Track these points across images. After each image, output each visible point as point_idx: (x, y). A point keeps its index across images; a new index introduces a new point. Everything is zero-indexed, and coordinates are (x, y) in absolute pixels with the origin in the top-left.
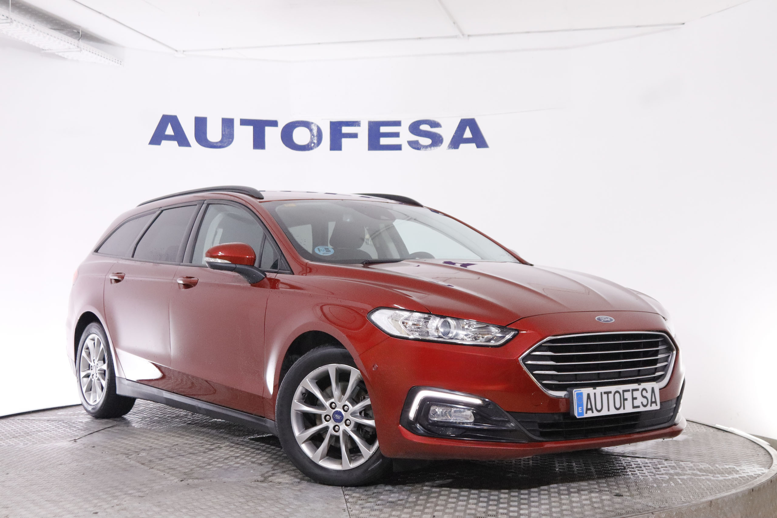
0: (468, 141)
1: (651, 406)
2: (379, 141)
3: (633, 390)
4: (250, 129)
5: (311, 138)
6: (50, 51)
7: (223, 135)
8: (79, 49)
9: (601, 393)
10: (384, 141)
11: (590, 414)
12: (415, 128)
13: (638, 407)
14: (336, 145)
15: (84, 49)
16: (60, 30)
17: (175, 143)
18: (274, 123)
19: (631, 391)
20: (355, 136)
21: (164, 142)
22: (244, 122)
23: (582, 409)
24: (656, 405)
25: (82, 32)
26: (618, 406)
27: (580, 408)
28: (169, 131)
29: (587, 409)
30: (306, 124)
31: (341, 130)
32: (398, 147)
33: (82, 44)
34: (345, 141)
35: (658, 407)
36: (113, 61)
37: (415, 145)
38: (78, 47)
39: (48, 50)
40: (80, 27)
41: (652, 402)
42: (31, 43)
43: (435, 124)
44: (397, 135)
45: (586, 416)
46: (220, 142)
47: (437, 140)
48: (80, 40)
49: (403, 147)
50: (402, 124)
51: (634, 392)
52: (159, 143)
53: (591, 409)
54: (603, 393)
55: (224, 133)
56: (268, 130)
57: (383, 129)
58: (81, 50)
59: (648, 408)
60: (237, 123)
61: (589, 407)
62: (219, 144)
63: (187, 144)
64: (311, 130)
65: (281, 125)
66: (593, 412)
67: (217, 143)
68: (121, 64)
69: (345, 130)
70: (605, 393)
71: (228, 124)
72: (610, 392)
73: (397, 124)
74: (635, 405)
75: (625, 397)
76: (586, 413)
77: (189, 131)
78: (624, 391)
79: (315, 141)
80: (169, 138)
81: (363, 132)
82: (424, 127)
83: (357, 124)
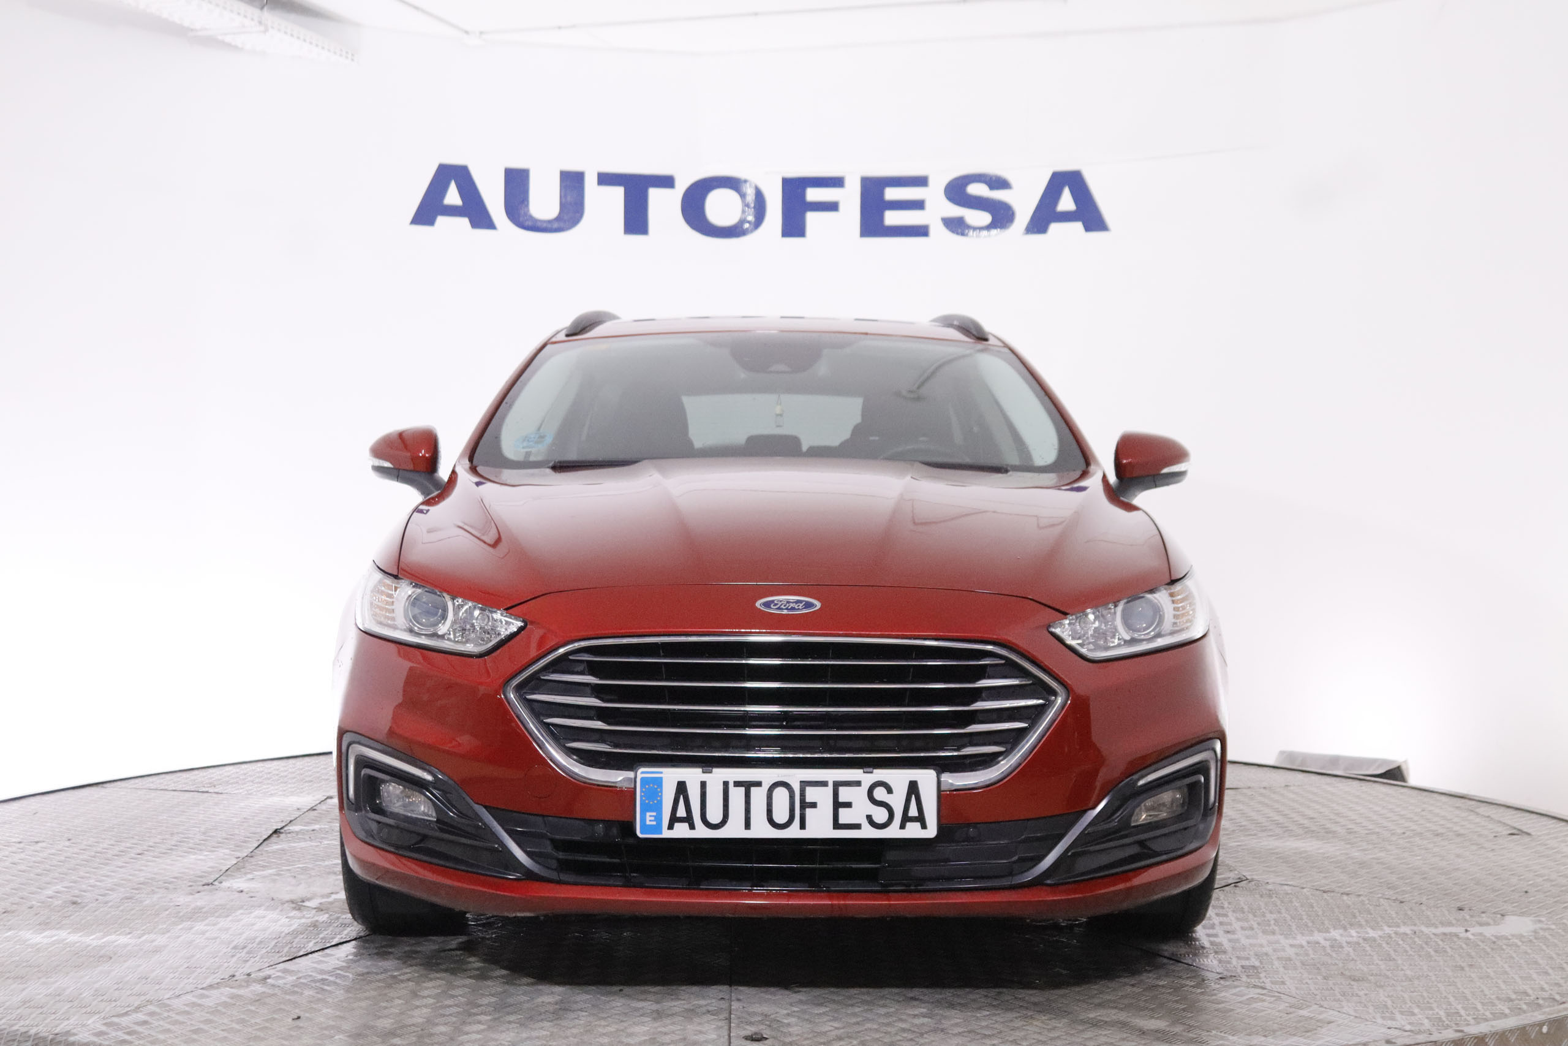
0: (1066, 217)
1: (902, 827)
2: (882, 218)
3: (837, 785)
4: (617, 194)
5: (743, 212)
7: (563, 205)
8: (261, 28)
9: (726, 784)
10: (892, 218)
11: (681, 831)
12: (957, 191)
13: (857, 826)
14: (793, 227)
15: (271, 27)
17: (465, 221)
18: (666, 182)
19: (831, 785)
20: (832, 207)
21: (441, 220)
22: (606, 179)
23: (659, 818)
24: (924, 826)
26: (781, 816)
27: (648, 814)
28: (453, 197)
29: (674, 820)
30: (732, 183)
31: (804, 195)
32: (921, 231)
33: (270, 17)
35: (931, 832)
36: (335, 53)
37: (956, 226)
41: (906, 819)
43: (999, 183)
44: (919, 205)
45: (667, 834)
46: (558, 219)
47: (1002, 216)
48: (265, 8)
49: (932, 231)
50: (931, 181)
51: (842, 790)
52: (430, 222)
53: (689, 820)
54: (731, 785)
55: (563, 200)
56: (655, 195)
57: (892, 194)
58: (265, 31)
59: (893, 832)
60: (590, 181)
61: (681, 812)
62: (556, 225)
63: (489, 224)
64: (743, 196)
65: (682, 185)
66: (692, 827)
67: (550, 222)
68: (353, 60)
69: (813, 194)
70: (738, 784)
71: (572, 182)
72: (758, 784)
73: (921, 181)
74: (842, 821)
75: (808, 799)
76: (671, 827)
77: (494, 197)
78: (804, 784)
79: (751, 218)
80: (452, 211)
81: (850, 198)
82: (976, 189)
83: (836, 182)
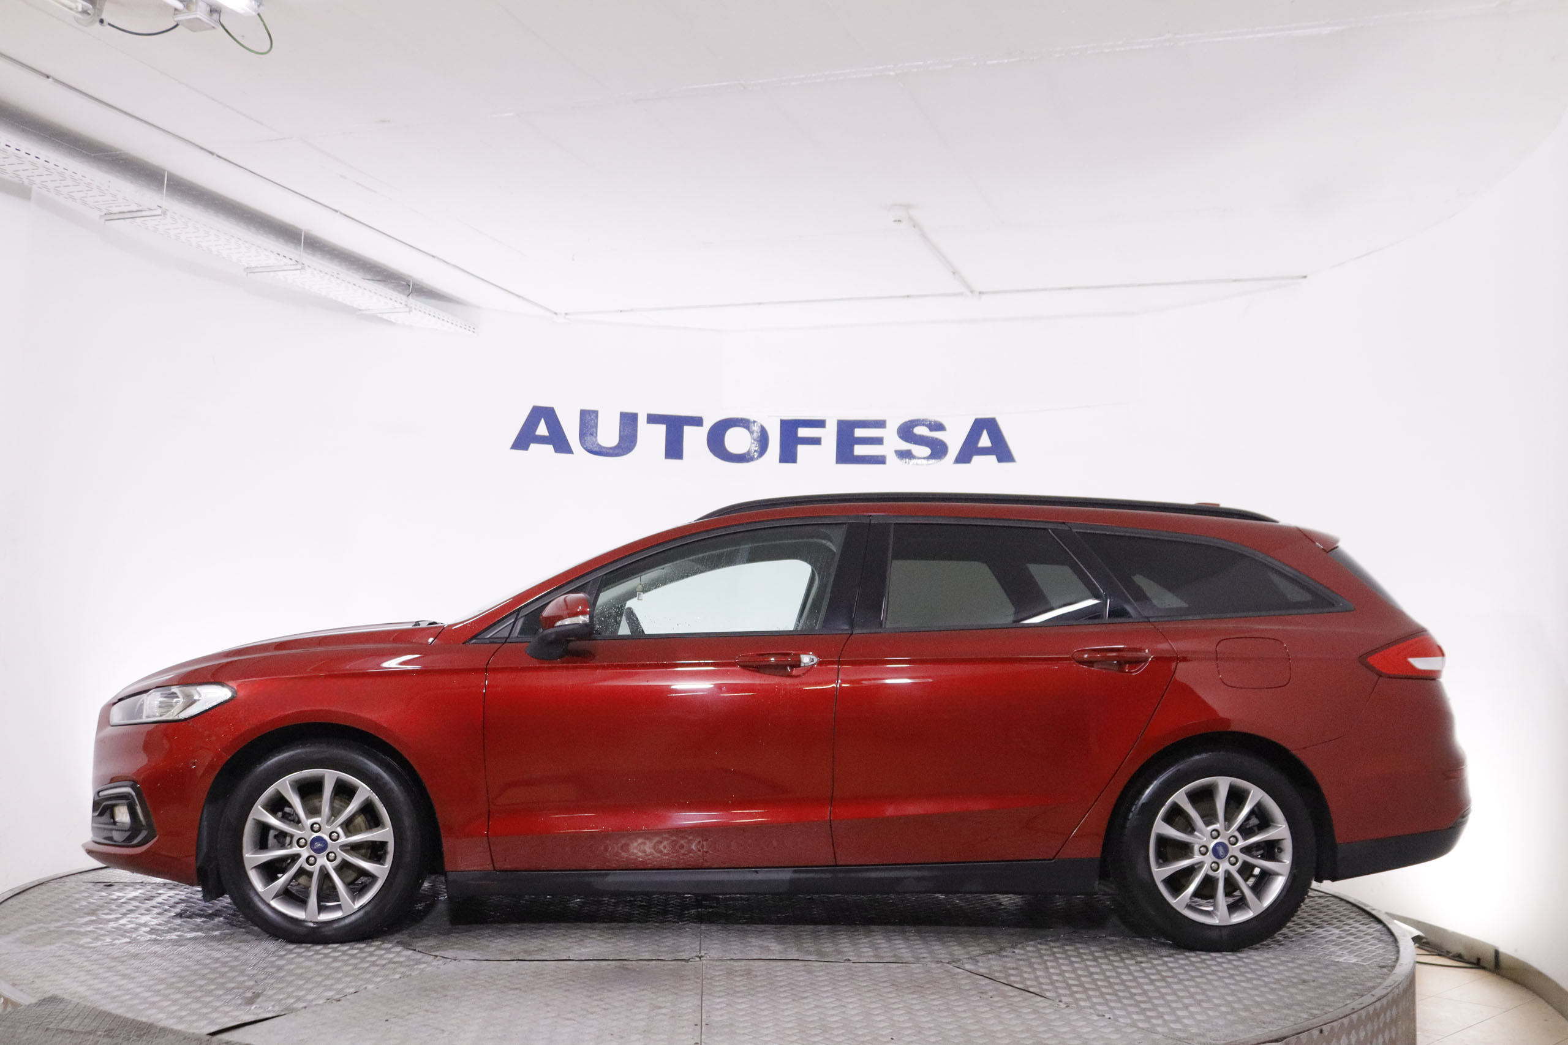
0: (984, 451)
2: (852, 450)
4: (661, 429)
5: (752, 444)
6: (367, 312)
7: (621, 437)
8: (408, 309)
10: (859, 450)
12: (906, 432)
14: (788, 455)
15: (415, 309)
16: (384, 281)
17: (551, 447)
18: (697, 422)
20: (816, 441)
21: (533, 446)
22: (653, 419)
25: (414, 284)
28: (542, 430)
30: (744, 423)
31: (796, 433)
32: (880, 460)
33: (414, 302)
34: (801, 449)
37: (905, 456)
38: (406, 305)
39: (366, 310)
40: (411, 277)
42: (340, 300)
43: (937, 427)
44: (878, 441)
46: (617, 447)
47: (938, 450)
49: (888, 460)
50: (887, 424)
52: (525, 447)
55: (622, 433)
56: (688, 430)
57: (859, 433)
58: (410, 311)
60: (642, 420)
62: (616, 451)
63: (569, 450)
64: (752, 433)
65: (708, 424)
67: (612, 449)
68: (474, 332)
69: (803, 432)
71: (629, 421)
73: (880, 424)
77: (571, 429)
79: (757, 449)
80: (542, 440)
81: (829, 436)
82: (921, 431)
83: (820, 424)
